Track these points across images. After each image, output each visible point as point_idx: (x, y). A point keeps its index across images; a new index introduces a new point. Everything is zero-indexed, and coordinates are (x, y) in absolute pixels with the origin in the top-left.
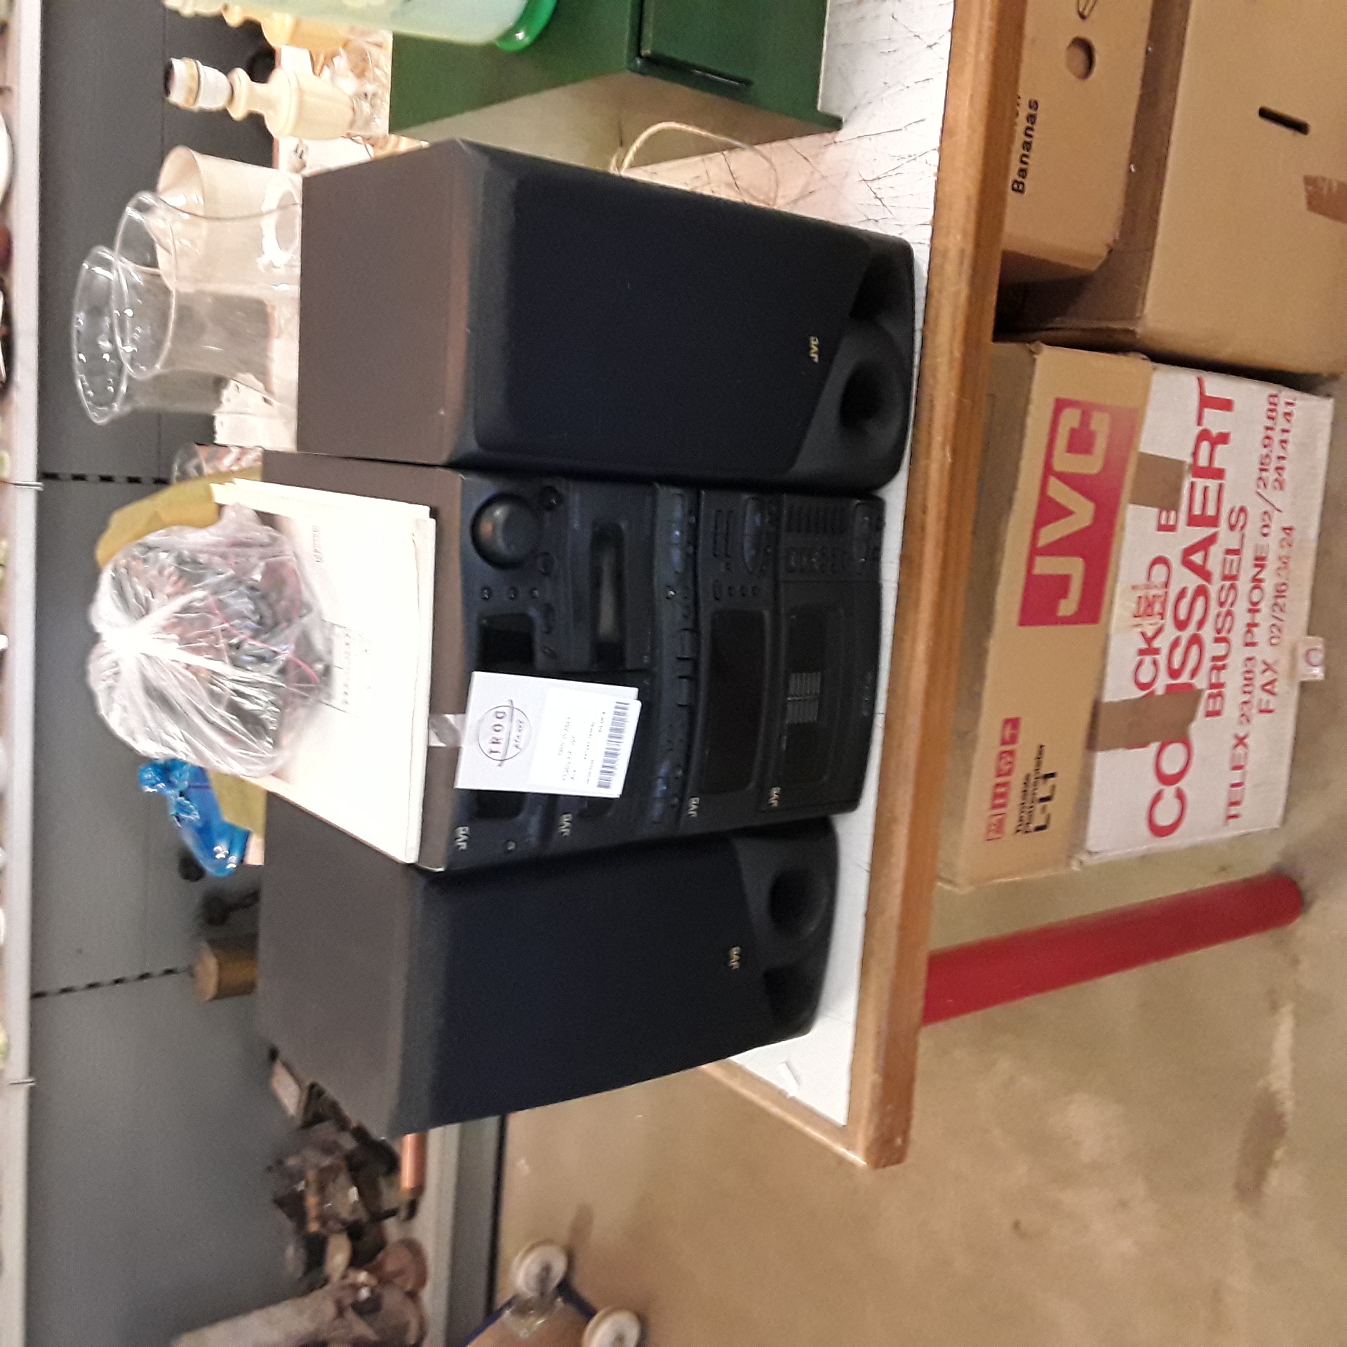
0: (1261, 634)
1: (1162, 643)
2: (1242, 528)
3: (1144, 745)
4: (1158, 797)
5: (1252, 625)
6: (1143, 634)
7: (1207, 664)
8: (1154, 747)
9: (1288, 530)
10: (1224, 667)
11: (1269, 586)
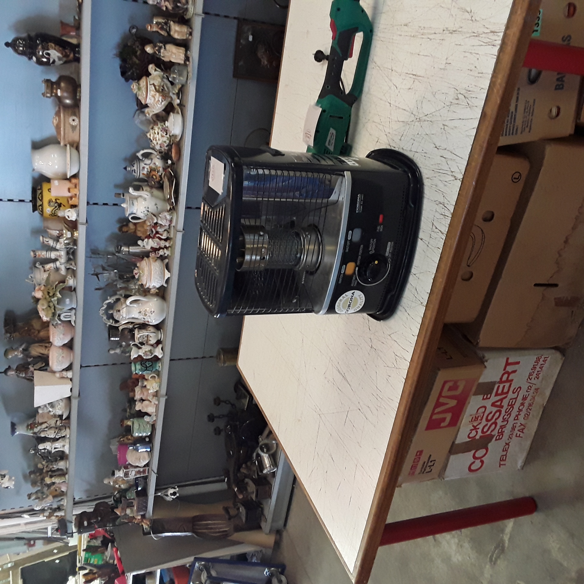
0: (521, 417)
1: (481, 427)
2: (518, 392)
3: (470, 451)
4: (474, 462)
5: (517, 416)
6: (473, 426)
7: (498, 427)
8: (473, 452)
9: (537, 389)
10: (505, 427)
11: (526, 405)
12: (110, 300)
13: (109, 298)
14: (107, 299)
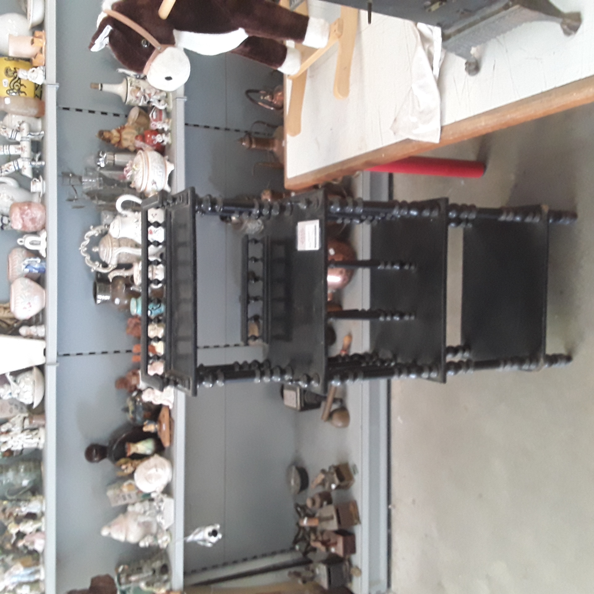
12: (94, 232)
13: (92, 227)
14: (89, 230)
